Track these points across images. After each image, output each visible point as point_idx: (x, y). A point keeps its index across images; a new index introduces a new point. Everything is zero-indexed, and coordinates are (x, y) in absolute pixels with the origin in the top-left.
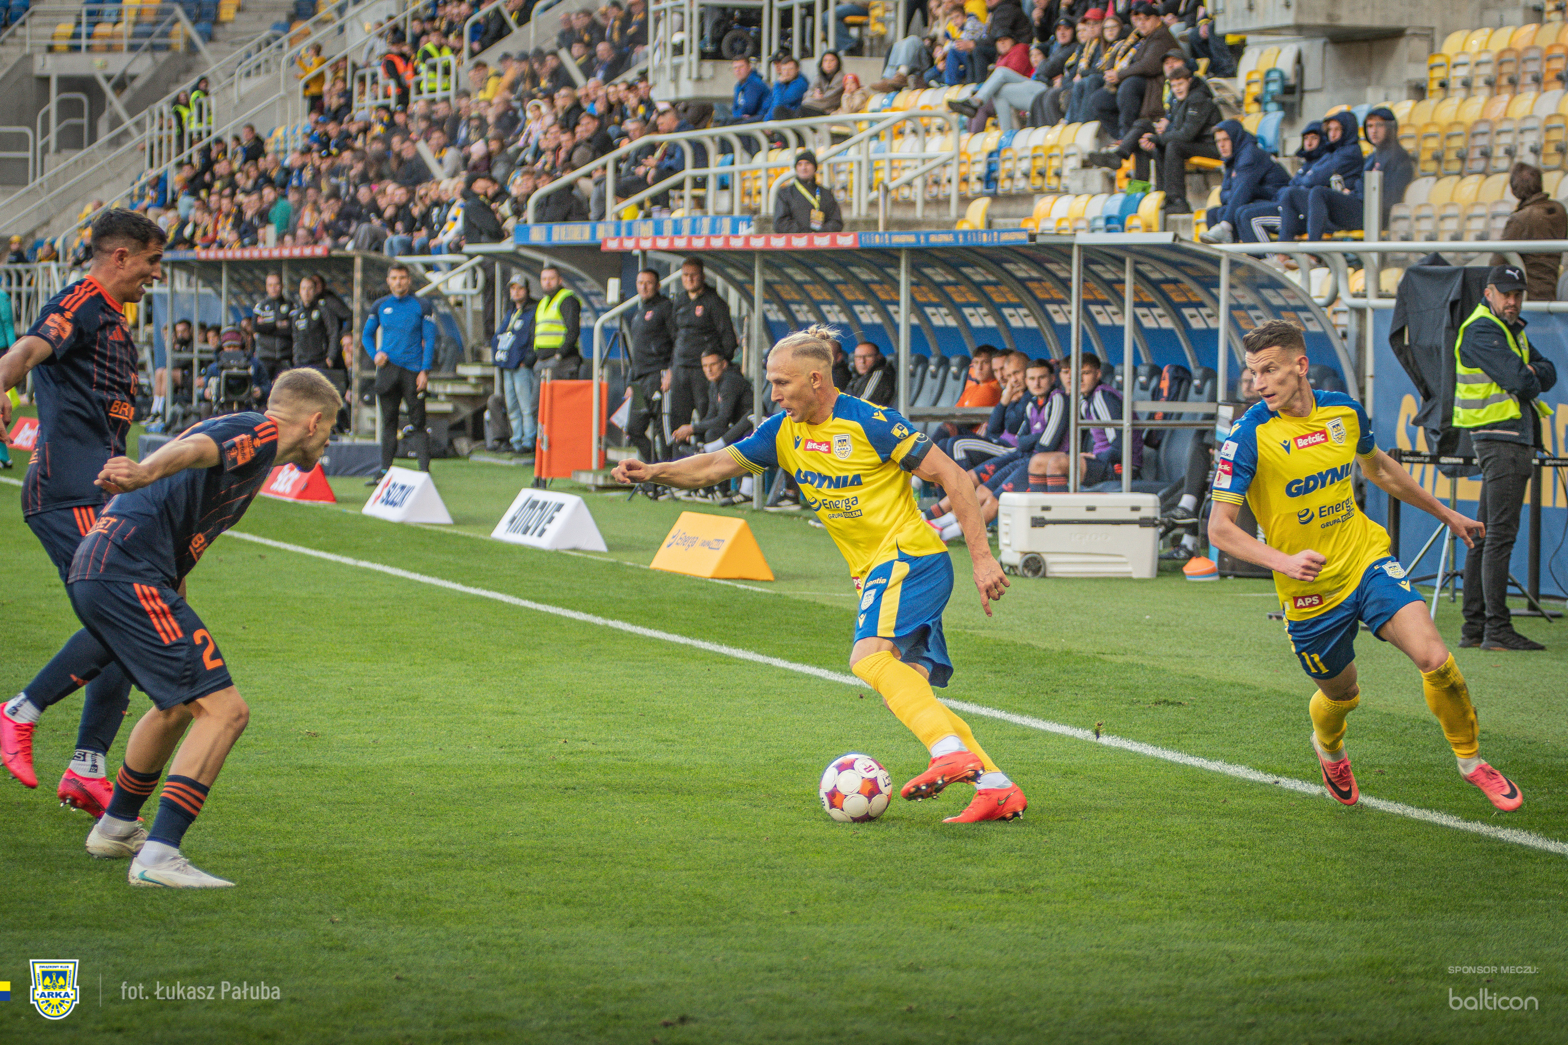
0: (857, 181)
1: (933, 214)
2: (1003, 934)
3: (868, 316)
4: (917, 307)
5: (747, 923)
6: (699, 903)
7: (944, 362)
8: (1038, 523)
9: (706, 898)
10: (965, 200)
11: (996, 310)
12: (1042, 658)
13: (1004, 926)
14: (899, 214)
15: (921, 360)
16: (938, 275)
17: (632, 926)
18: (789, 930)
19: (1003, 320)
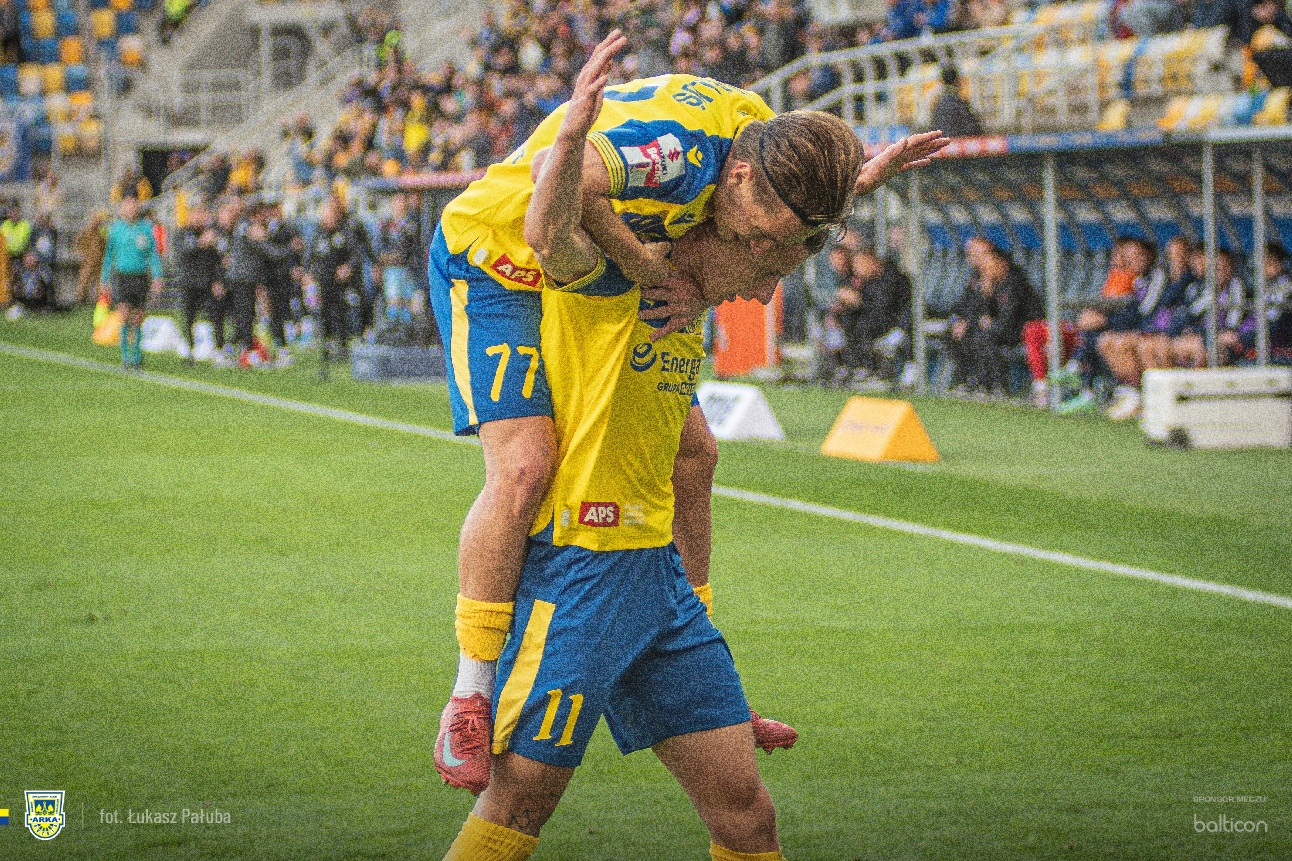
0: (1003, 91)
1: (1076, 119)
2: (1158, 775)
3: (1018, 215)
4: (1063, 204)
5: (917, 773)
6: (871, 756)
7: (1089, 255)
8: (1182, 399)
9: (878, 751)
10: (1104, 105)
11: (1136, 204)
12: (1189, 523)
13: (1157, 768)
14: (1045, 120)
15: (1067, 253)
16: (1081, 173)
17: (809, 777)
18: (956, 778)
19: (1142, 214)
